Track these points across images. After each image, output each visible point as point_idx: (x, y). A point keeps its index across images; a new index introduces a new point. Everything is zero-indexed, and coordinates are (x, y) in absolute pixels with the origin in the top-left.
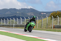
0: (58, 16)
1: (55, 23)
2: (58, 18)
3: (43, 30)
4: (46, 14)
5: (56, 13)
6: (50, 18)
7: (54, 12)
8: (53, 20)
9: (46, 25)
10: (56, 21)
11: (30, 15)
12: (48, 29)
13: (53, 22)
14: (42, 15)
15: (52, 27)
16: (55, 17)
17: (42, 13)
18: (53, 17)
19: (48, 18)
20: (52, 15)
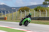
0: (26, 10)
1: (23, 16)
2: (25, 12)
3: (14, 21)
4: (16, 9)
5: (24, 8)
6: (19, 12)
7: (22, 7)
8: (21, 13)
9: (15, 17)
10: (23, 14)
11: (2, 10)
12: (17, 21)
13: (21, 15)
14: (12, 9)
15: (21, 19)
16: (23, 11)
17: (13, 8)
18: (21, 11)
19: (17, 12)
20: (20, 10)
